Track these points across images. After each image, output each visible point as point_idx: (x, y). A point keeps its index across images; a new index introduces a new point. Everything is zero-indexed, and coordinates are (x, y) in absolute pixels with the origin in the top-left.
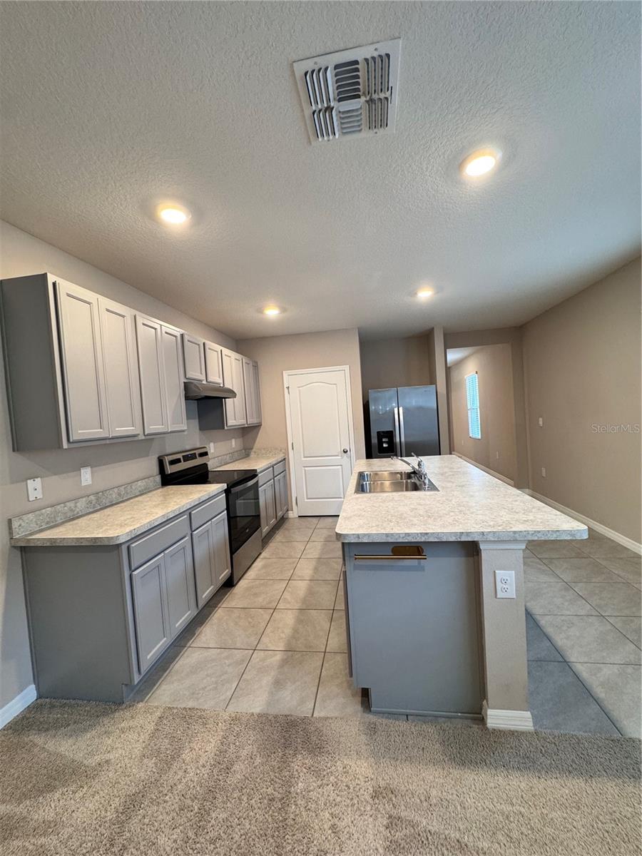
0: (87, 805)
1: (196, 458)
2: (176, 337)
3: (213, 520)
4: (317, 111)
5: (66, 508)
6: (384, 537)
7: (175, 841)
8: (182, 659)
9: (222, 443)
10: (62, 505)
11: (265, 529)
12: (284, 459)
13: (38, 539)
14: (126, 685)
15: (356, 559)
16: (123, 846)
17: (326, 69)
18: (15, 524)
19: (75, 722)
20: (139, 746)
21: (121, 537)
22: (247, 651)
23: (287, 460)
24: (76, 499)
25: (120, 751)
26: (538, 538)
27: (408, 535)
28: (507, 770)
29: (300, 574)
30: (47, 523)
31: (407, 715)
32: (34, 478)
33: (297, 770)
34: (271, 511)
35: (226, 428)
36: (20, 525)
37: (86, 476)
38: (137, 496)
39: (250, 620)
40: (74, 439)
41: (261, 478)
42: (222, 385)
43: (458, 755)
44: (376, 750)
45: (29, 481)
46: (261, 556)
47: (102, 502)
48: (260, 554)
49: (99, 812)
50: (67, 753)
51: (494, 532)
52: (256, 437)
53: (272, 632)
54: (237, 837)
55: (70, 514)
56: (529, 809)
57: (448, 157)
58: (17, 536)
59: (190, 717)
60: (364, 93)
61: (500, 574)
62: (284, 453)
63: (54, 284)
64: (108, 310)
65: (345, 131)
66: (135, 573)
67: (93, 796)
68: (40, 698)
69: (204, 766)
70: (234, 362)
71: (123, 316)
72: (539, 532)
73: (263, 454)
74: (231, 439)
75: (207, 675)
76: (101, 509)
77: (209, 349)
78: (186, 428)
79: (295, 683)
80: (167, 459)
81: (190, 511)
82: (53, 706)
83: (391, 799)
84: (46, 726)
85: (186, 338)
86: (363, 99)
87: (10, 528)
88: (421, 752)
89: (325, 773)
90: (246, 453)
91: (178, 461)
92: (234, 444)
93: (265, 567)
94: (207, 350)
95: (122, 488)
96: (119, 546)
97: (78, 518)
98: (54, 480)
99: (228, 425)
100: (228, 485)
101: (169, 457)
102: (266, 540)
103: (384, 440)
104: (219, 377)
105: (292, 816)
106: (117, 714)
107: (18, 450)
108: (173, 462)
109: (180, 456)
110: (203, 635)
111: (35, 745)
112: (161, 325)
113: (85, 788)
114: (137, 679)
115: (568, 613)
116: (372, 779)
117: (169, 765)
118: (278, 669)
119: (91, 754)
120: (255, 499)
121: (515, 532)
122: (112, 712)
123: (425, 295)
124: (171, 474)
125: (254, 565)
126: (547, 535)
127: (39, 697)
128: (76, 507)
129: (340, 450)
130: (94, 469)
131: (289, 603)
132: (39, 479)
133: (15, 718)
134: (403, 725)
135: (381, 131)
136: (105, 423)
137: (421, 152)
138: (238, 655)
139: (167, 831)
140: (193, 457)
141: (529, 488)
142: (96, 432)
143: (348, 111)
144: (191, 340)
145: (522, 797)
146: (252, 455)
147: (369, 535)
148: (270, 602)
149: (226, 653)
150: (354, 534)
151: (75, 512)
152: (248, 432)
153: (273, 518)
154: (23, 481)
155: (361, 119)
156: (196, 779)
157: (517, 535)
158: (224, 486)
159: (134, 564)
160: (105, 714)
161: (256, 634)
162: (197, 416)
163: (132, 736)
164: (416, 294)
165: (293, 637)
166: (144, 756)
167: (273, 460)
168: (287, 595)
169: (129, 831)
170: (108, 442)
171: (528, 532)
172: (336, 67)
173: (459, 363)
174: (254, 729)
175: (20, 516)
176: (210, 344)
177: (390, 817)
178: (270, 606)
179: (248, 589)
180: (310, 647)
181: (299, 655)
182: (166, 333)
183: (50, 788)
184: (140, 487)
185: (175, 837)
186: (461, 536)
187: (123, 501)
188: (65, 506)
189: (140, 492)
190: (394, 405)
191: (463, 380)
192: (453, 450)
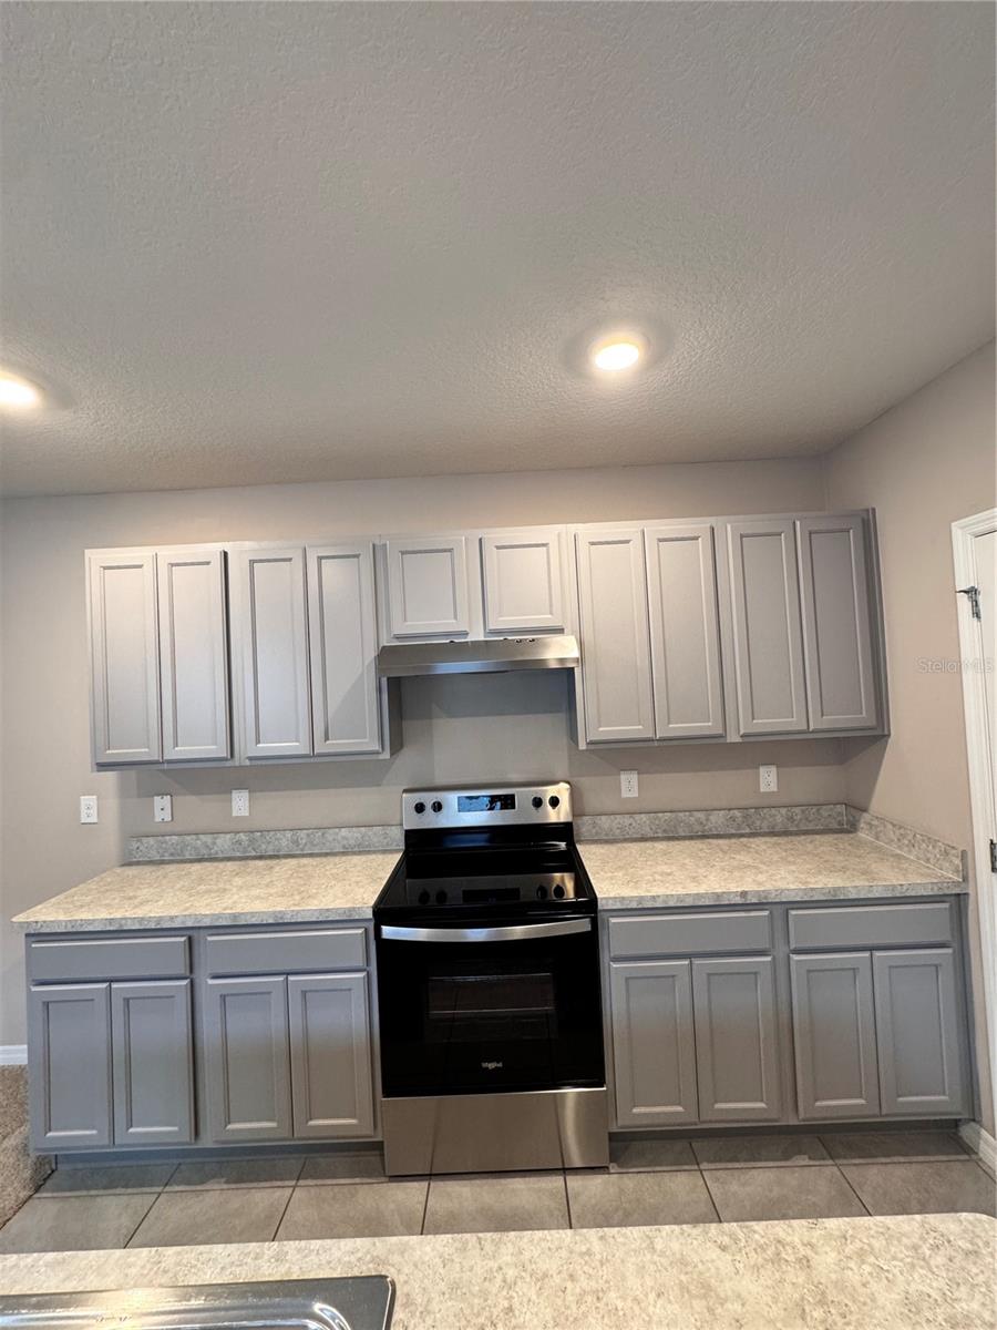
24: (216, 833)
30: (171, 856)
32: (162, 794)
37: (241, 802)
45: (156, 798)
47: (260, 848)
55: (203, 851)
66: (33, 990)
74: (754, 768)
90: (849, 815)
92: (770, 781)
98: (192, 800)
128: (214, 844)
130: (257, 796)
132: (168, 797)
151: (213, 851)
154: (149, 796)
175: (139, 837)
187: (303, 856)
188: (198, 839)
189: (344, 847)
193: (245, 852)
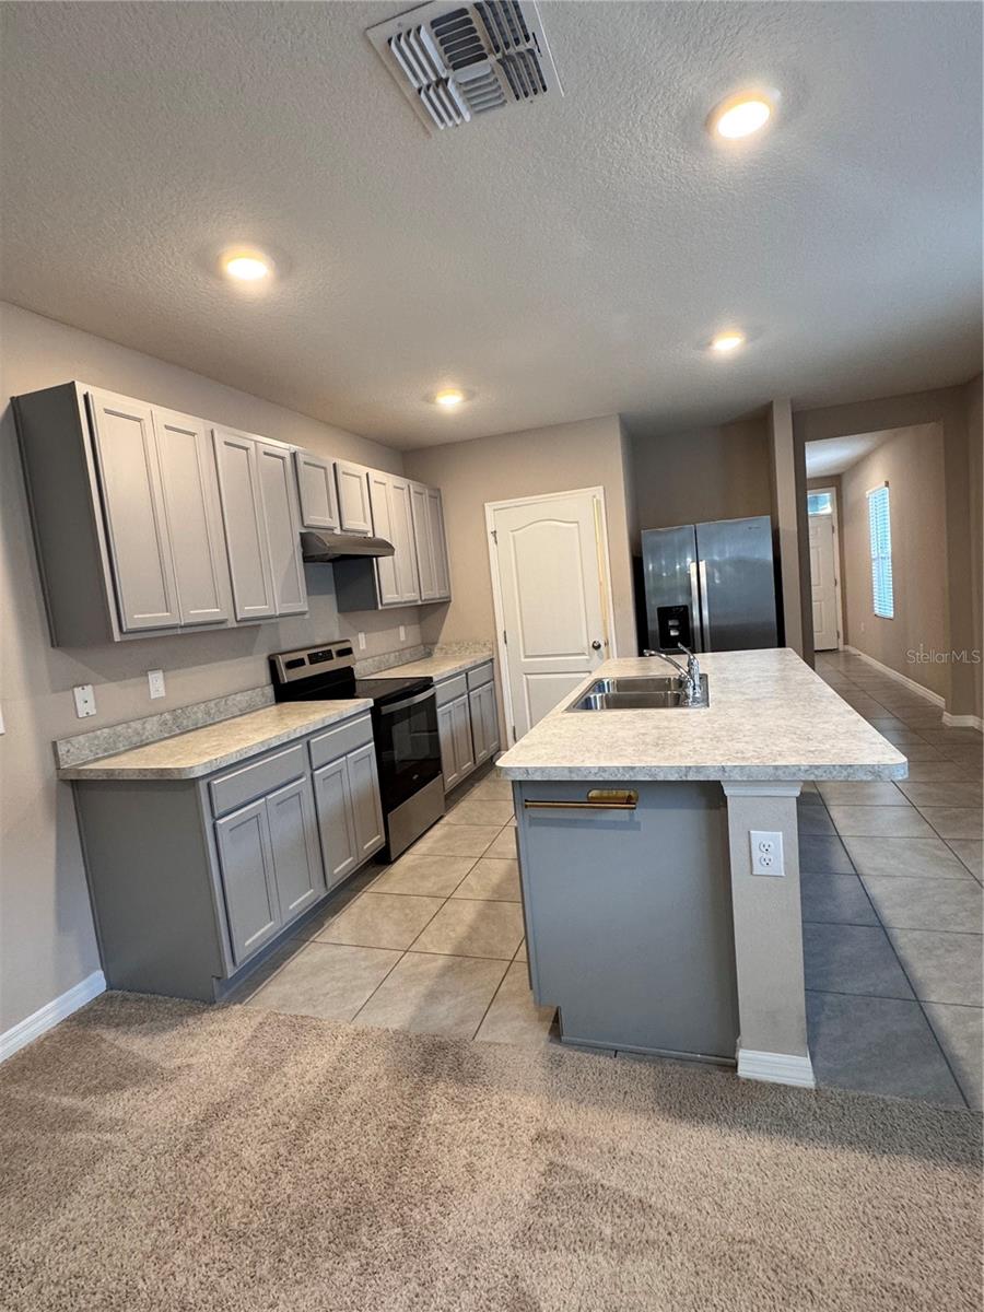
0: (161, 1107)
1: (332, 658)
2: (283, 458)
3: (349, 756)
4: (424, 88)
5: (130, 730)
6: (566, 772)
7: (263, 1156)
8: (301, 956)
9: (380, 633)
10: (124, 725)
11: (451, 778)
12: (492, 660)
13: (91, 770)
14: (218, 978)
15: (526, 806)
16: (201, 1153)
17: (419, 29)
18: (62, 749)
19: (152, 1020)
20: (231, 1054)
21: (196, 768)
22: (394, 952)
23: (495, 661)
24: (143, 718)
25: (206, 1056)
26: (816, 776)
27: (602, 769)
28: (748, 1130)
29: (499, 850)
30: (105, 750)
31: (616, 1051)
32: (82, 685)
33: (434, 1099)
34: (464, 749)
35: (380, 607)
36: (68, 751)
37: (157, 683)
38: (234, 717)
39: (408, 911)
40: (129, 627)
41: (441, 692)
42: (370, 535)
43: (677, 1105)
44: (554, 1087)
45: (76, 689)
46: (442, 822)
47: (180, 725)
48: (441, 817)
49: (175, 1117)
50: (140, 1053)
51: (742, 767)
52: (443, 622)
53: (437, 929)
54: (339, 1161)
55: (135, 739)
56: (763, 1178)
57: (677, 114)
58: (66, 767)
59: (298, 1025)
60: (491, 50)
61: (758, 836)
62: (488, 650)
63: (86, 397)
64: (166, 427)
65: (477, 109)
66: (221, 822)
67: (170, 1099)
68: (112, 989)
69: (310, 1082)
70: (392, 492)
71: (193, 434)
72: (817, 767)
73: (455, 652)
74: (398, 626)
75: (333, 979)
76: (182, 734)
77: (344, 473)
78: (307, 609)
79: (457, 996)
80: (282, 661)
81: (308, 738)
82: (126, 999)
83: (559, 1145)
84: (117, 1021)
85: (301, 458)
86: (492, 59)
87: (56, 753)
88: (621, 1097)
89: (474, 1106)
90: (427, 648)
91: (300, 663)
92: (404, 634)
93: (446, 837)
94: (341, 477)
95: (212, 704)
96: (195, 780)
97: (147, 744)
98: (111, 688)
99: (384, 602)
100: (375, 701)
101: (284, 656)
102: (453, 796)
103: (670, 623)
104: (365, 521)
105: (416, 1148)
106: (205, 1015)
107: (58, 645)
108: (291, 665)
109: (304, 655)
110: (335, 927)
111: (103, 1040)
112: (256, 442)
113: (161, 1091)
114: (230, 972)
115: (960, 929)
116: (538, 1120)
117: (266, 1077)
118: (437, 977)
119: (169, 1056)
120: (429, 731)
121: (776, 768)
122: (199, 1013)
123: (728, 345)
124: (289, 683)
125: (428, 834)
126: (831, 773)
127: (110, 987)
128: (144, 729)
129: (586, 644)
130: (169, 674)
131: (472, 890)
132: (90, 686)
133: (79, 1009)
134: (604, 1062)
135: (540, 98)
136: (173, 604)
137: (623, 115)
138: (382, 956)
139: (254, 1145)
140: (327, 656)
141: (975, 714)
142: (159, 617)
143: (474, 81)
144: (307, 461)
145: (758, 1164)
146: (437, 654)
147: (542, 770)
148: (442, 888)
149: (364, 952)
150: (519, 768)
151: (144, 737)
152: (428, 613)
153: (469, 761)
154: (68, 690)
155: (500, 87)
156: (298, 1096)
157: (780, 772)
158: (370, 702)
159: (219, 810)
160: (190, 1013)
161: (412, 931)
162: (333, 588)
163: (222, 1041)
164: (710, 344)
165: (469, 938)
166: (235, 1064)
167: (466, 663)
168: (471, 880)
169: (209, 1140)
170: (179, 631)
171: (798, 767)
172: (434, 24)
173: (857, 465)
174: (386, 1048)
175: (67, 738)
176: (346, 465)
177: (551, 1163)
178: (442, 893)
179: (412, 869)
180: (491, 952)
181: (472, 962)
182: (266, 454)
183: (119, 1087)
184: (240, 702)
185: (263, 1151)
186: (687, 772)
187: (214, 724)
188: (129, 727)
189: (241, 710)
190: (689, 559)
191: (862, 501)
192: (846, 642)
193: (171, 731)
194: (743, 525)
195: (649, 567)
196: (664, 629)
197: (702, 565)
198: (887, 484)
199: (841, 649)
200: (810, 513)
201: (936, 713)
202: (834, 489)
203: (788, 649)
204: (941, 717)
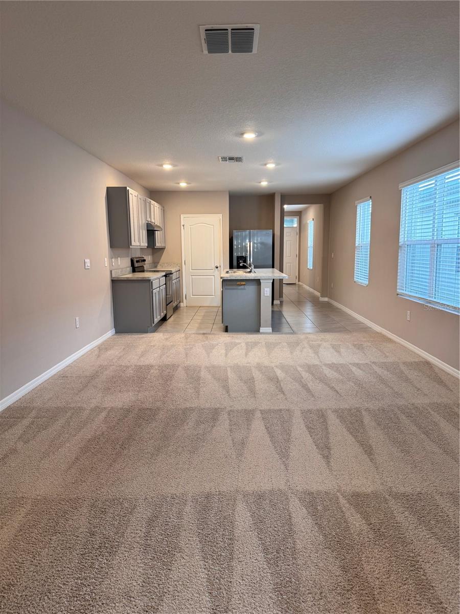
3: (163, 286)
11: (174, 304)
12: (179, 270)
18: (113, 273)
23: (181, 270)
24: (119, 269)
34: (175, 297)
35: (156, 247)
41: (173, 276)
42: (155, 224)
52: (162, 255)
61: (265, 289)
62: (179, 267)
63: (128, 190)
73: (166, 266)
78: (147, 245)
80: (135, 260)
85: (147, 201)
87: (111, 273)
90: (155, 264)
91: (139, 261)
92: (150, 258)
99: (156, 245)
103: (240, 261)
104: (154, 219)
107: (111, 248)
108: (137, 262)
129: (213, 267)
159: (154, 288)
173: (306, 209)
190: (247, 241)
191: (307, 224)
192: (299, 281)
194: (264, 232)
195: (235, 243)
196: (238, 264)
197: (251, 243)
198: (313, 220)
199: (297, 283)
200: (285, 226)
201: (318, 298)
202: (298, 217)
203: (275, 269)
204: (319, 299)
